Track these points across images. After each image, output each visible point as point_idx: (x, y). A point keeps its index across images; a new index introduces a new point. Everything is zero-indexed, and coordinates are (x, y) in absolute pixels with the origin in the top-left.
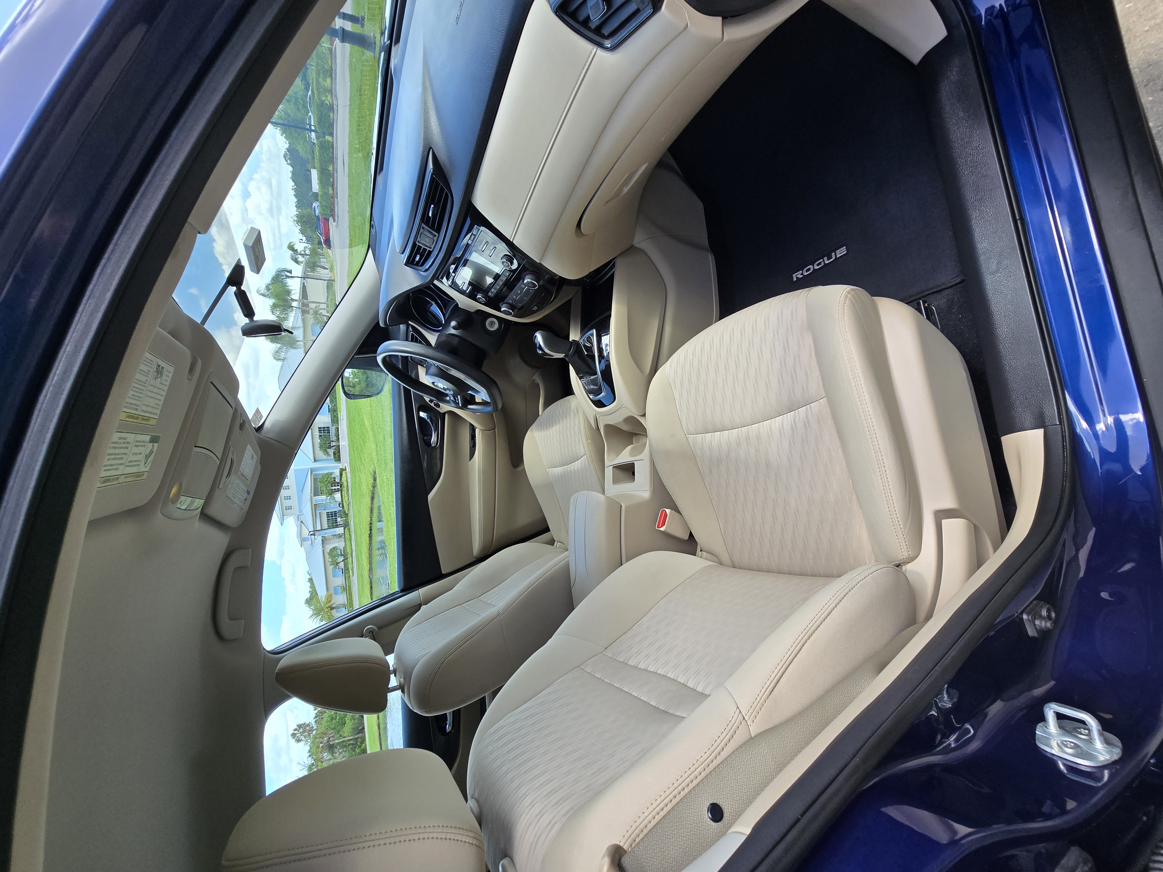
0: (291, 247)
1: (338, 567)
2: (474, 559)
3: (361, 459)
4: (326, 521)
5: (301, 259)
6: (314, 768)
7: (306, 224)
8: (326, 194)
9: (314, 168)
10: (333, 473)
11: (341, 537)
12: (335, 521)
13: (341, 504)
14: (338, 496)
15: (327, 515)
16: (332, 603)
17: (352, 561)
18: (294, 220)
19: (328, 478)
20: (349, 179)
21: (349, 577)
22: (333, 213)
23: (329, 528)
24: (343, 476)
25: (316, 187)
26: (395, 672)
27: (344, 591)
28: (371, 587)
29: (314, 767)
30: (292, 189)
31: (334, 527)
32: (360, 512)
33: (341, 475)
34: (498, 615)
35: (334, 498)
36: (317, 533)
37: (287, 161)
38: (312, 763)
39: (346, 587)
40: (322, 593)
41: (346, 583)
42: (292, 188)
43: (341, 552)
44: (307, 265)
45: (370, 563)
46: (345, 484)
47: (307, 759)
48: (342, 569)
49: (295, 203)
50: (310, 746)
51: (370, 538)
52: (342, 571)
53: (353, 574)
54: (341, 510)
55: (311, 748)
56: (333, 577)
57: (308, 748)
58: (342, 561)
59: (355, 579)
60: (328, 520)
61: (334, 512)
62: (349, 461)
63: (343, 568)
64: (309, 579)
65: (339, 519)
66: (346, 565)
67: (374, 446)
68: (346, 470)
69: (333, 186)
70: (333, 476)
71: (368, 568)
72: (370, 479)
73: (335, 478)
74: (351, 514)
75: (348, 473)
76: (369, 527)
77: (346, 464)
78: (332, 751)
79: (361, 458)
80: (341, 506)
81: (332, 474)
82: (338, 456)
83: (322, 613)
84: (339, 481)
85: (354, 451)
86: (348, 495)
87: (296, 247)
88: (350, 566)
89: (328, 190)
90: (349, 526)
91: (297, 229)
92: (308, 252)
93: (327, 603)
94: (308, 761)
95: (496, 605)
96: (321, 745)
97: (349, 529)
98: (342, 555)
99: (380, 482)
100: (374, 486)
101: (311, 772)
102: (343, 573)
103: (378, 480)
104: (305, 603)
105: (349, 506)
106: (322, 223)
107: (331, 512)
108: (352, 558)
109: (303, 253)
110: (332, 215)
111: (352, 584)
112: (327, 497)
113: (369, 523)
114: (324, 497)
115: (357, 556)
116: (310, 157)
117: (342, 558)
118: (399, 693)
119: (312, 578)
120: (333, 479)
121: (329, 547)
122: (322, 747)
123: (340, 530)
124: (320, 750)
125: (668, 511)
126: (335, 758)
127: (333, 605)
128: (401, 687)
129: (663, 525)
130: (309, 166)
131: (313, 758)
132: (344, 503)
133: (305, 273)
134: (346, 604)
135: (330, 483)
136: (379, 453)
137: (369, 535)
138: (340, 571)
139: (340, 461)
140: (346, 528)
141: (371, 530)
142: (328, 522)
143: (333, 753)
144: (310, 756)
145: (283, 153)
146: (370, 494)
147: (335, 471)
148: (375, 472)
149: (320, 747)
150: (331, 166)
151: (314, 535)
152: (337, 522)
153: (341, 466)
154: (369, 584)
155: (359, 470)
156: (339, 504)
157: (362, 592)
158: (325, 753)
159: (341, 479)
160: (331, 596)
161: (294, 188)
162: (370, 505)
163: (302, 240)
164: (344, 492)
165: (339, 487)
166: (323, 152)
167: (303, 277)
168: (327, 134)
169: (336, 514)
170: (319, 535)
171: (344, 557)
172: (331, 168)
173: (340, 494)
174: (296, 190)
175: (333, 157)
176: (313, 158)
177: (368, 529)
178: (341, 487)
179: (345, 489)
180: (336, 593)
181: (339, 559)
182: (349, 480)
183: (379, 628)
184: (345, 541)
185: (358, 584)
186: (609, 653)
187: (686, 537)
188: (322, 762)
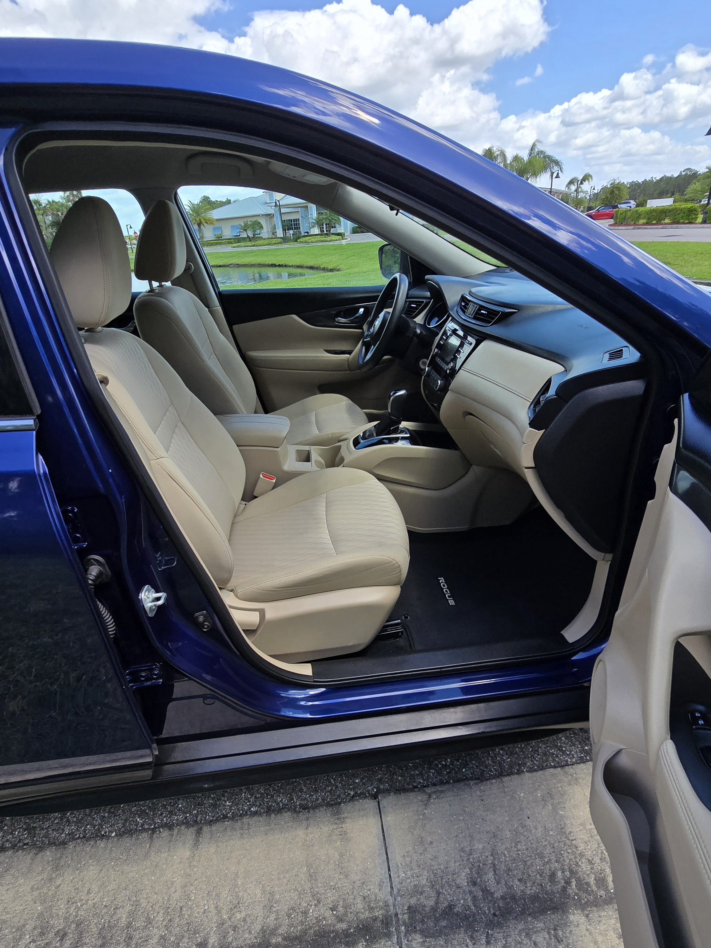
0: (586, 178)
1: (242, 231)
2: (244, 352)
3: (353, 256)
4: (290, 219)
5: (573, 188)
6: (36, 206)
7: (611, 193)
8: (639, 216)
9: (674, 202)
10: (340, 225)
11: (273, 234)
12: (290, 228)
13: (308, 235)
14: (316, 231)
15: (296, 219)
16: (205, 224)
17: (247, 246)
18: (615, 180)
19: (335, 220)
20: (650, 242)
21: (231, 243)
22: (618, 224)
23: (283, 222)
24: (336, 236)
25: (654, 204)
26: (161, 286)
27: (217, 238)
28: (220, 266)
29: (38, 206)
30: (652, 177)
31: (283, 226)
32: (298, 254)
33: (339, 234)
34: (203, 361)
35: (313, 227)
36: (277, 208)
37: (684, 171)
38: (43, 204)
39: (221, 240)
40: (216, 214)
41: (224, 239)
42: (654, 177)
43: (257, 234)
44: (565, 195)
45: (245, 265)
46: (328, 239)
47: (45, 198)
48: (239, 236)
49: (637, 181)
50: (59, 202)
51: (271, 265)
52: (237, 236)
53: (234, 247)
54: (301, 234)
55: (56, 203)
56: (232, 226)
57: (57, 201)
58: (248, 236)
59: (229, 249)
60: (291, 220)
61: (299, 227)
62: (352, 242)
63: (241, 237)
64: (230, 200)
65: (291, 232)
66: (244, 239)
67: (365, 270)
68: (343, 239)
69: (647, 224)
70: (337, 225)
71: (240, 263)
72: (332, 266)
73: (335, 227)
74: (297, 245)
75: (339, 241)
76: (283, 263)
77: (349, 239)
78: (54, 225)
79: (355, 255)
80: (306, 234)
81: (338, 224)
82: (358, 231)
83: (195, 215)
84: (331, 232)
85: (362, 248)
86: (317, 242)
87: (586, 184)
88: (242, 244)
89: (643, 219)
90: (284, 242)
91: (606, 183)
92: (581, 195)
93: (205, 219)
94: (44, 200)
95: (210, 360)
96: (60, 213)
97: (281, 243)
98: (254, 235)
99: (327, 275)
100: (325, 269)
101: (33, 203)
102: (235, 236)
103: (330, 273)
104: (204, 196)
105: (305, 243)
106: (609, 211)
107: (299, 223)
108: (251, 246)
109: (580, 190)
110: (616, 223)
111: (223, 246)
112: (315, 220)
113: (287, 263)
114: (315, 215)
115: (252, 252)
116: (686, 197)
117: (251, 235)
118: (148, 288)
119: (230, 203)
120: (333, 225)
121: (263, 222)
122: (58, 214)
123: (280, 233)
124: (55, 212)
125: (274, 481)
126: (46, 228)
127: (203, 225)
128: (152, 290)
129: (263, 476)
130: (677, 196)
131: (47, 205)
132: (308, 238)
133: (556, 193)
134: (204, 240)
135: (330, 222)
136: (356, 274)
137: (275, 264)
138: (238, 233)
139: (353, 233)
140: (281, 240)
141: (280, 266)
142: (289, 220)
143: (52, 226)
144: (49, 202)
145: (693, 168)
146: (316, 266)
147: (342, 228)
148: (339, 270)
149: (58, 213)
150: (669, 222)
151: (276, 205)
152: (288, 230)
153: (348, 233)
154: (223, 264)
155: (342, 253)
156: (307, 233)
157: (215, 257)
158: (52, 217)
159: (333, 234)
160: (212, 224)
161: (654, 179)
162: (305, 265)
163: (594, 189)
164: (320, 238)
165: (325, 232)
166: (684, 213)
167: (551, 190)
168: (705, 216)
169: (297, 229)
170: (275, 211)
171: (252, 237)
172: (667, 221)
173: (318, 233)
174: (651, 181)
175: (678, 223)
176: (686, 201)
177: (280, 263)
178: (325, 234)
179: (323, 239)
180: (214, 229)
181: (250, 232)
182: (331, 243)
183: (191, 275)
184: (269, 238)
185: (223, 253)
186: (180, 424)
187: (255, 494)
188: (42, 215)
